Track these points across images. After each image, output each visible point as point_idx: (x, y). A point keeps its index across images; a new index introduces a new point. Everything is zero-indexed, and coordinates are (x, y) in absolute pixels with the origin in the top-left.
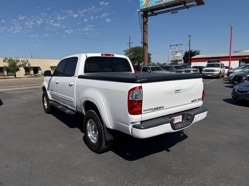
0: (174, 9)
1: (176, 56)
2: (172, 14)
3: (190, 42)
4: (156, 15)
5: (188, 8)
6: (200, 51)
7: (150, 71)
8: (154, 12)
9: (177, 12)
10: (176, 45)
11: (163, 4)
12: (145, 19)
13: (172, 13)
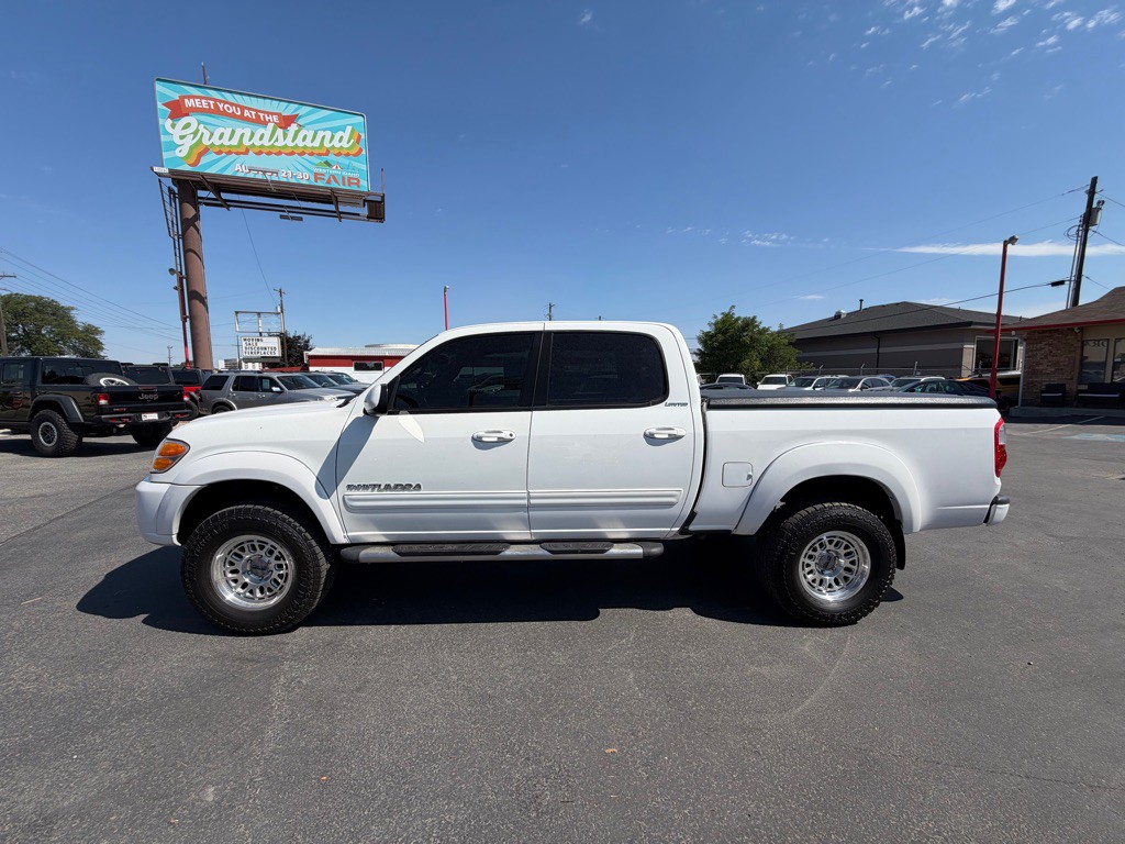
0: (300, 208)
1: (260, 344)
2: (283, 220)
3: (282, 308)
4: (228, 207)
5: (340, 218)
6: (310, 337)
7: (281, 388)
8: (225, 196)
9: (301, 219)
10: (259, 314)
11: (272, 181)
12: (191, 212)
13: (282, 217)
